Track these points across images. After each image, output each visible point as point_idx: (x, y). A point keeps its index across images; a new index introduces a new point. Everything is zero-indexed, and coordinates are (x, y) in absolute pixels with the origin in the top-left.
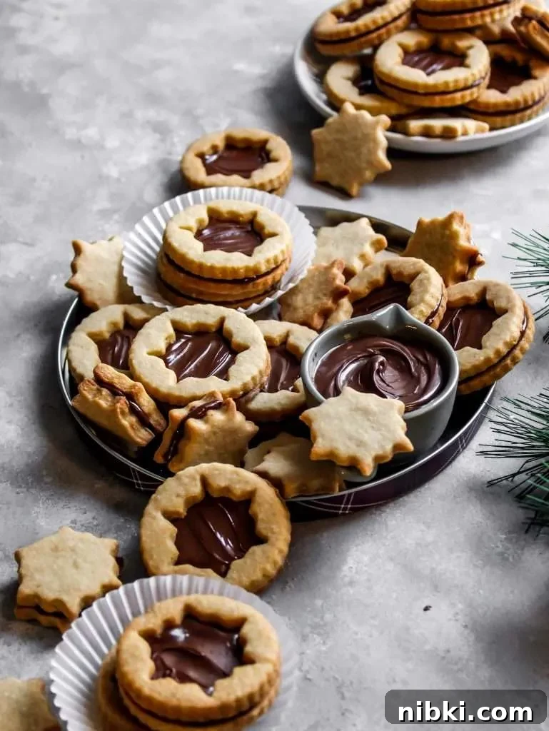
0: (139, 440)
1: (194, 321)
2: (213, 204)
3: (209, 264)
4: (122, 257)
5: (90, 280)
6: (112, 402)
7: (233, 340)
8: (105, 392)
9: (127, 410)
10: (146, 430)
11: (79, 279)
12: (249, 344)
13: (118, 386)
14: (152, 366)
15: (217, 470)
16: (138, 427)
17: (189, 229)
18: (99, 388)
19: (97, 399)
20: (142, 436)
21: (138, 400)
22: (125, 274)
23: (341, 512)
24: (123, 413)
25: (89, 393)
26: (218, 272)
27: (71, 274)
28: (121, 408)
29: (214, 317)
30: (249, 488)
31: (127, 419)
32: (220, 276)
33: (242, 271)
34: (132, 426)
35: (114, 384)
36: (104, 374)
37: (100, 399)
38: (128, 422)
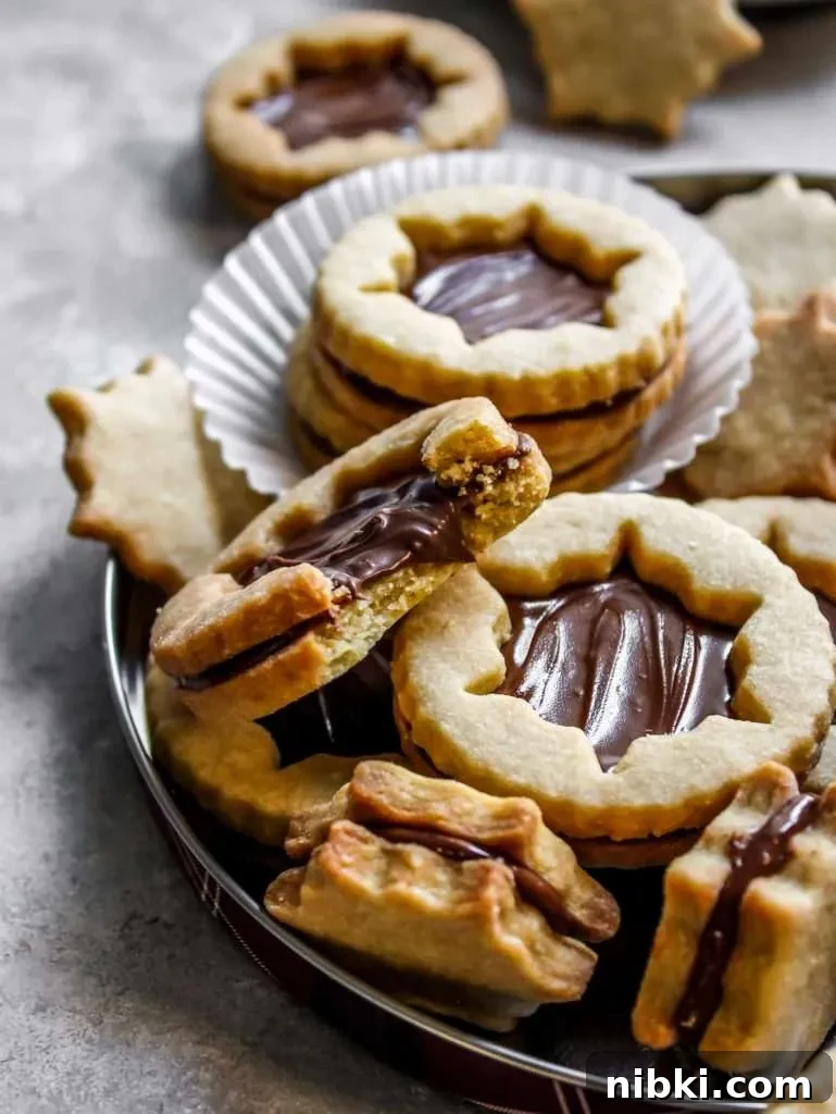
0: (557, 985)
1: (551, 556)
2: (410, 210)
3: (516, 375)
4: (199, 415)
5: (135, 502)
6: (456, 885)
7: (698, 587)
8: (418, 856)
9: (512, 901)
10: (568, 946)
11: (106, 504)
12: (754, 589)
13: (454, 826)
16: (549, 941)
17: (381, 288)
18: (389, 846)
19: (401, 887)
20: (560, 968)
21: (531, 856)
24: (504, 914)
25: (361, 872)
27: (70, 495)
31: (515, 926)
34: (531, 946)
35: (441, 823)
36: (391, 795)
37: (410, 884)
38: (520, 936)
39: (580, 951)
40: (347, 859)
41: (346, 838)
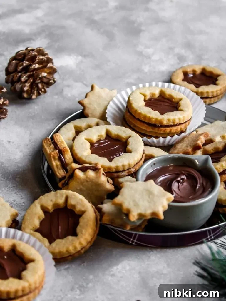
0: (58, 174)
1: (116, 133)
4: (112, 99)
5: (90, 104)
6: (52, 151)
7: (128, 147)
8: (52, 146)
9: (57, 157)
10: (63, 171)
11: (86, 102)
12: (133, 151)
13: (58, 145)
14: (82, 144)
15: (74, 195)
16: (61, 168)
18: (51, 143)
19: (47, 148)
20: (60, 172)
21: (64, 155)
22: (108, 107)
23: (130, 242)
24: (54, 158)
25: (46, 144)
26: (142, 117)
28: (53, 155)
29: (126, 134)
30: (83, 209)
31: (56, 161)
32: (142, 119)
33: (153, 119)
34: (57, 166)
35: (58, 144)
36: (57, 138)
37: (48, 148)
38: (56, 163)
39: (64, 173)
40: (45, 142)
41: (47, 139)
